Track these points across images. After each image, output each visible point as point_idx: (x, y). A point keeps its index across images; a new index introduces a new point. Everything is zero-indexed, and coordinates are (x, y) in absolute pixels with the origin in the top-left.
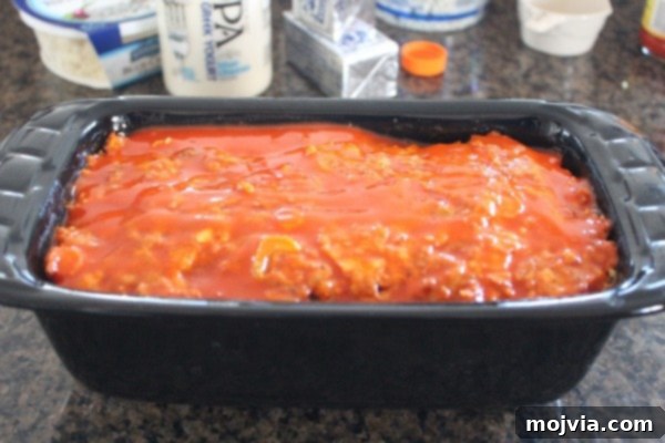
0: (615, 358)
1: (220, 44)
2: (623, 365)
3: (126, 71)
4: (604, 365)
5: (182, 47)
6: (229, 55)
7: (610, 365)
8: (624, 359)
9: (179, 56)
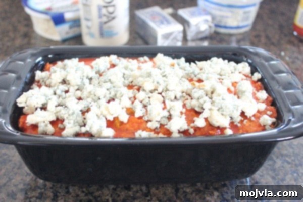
0: (267, 169)
1: (105, 23)
2: (270, 172)
3: (67, 33)
4: (262, 172)
5: (89, 24)
6: (110, 27)
7: (264, 172)
8: (271, 170)
9: (88, 27)
